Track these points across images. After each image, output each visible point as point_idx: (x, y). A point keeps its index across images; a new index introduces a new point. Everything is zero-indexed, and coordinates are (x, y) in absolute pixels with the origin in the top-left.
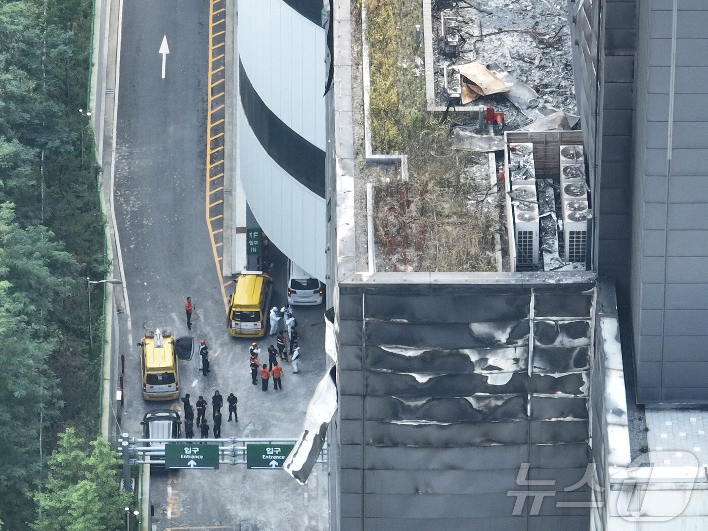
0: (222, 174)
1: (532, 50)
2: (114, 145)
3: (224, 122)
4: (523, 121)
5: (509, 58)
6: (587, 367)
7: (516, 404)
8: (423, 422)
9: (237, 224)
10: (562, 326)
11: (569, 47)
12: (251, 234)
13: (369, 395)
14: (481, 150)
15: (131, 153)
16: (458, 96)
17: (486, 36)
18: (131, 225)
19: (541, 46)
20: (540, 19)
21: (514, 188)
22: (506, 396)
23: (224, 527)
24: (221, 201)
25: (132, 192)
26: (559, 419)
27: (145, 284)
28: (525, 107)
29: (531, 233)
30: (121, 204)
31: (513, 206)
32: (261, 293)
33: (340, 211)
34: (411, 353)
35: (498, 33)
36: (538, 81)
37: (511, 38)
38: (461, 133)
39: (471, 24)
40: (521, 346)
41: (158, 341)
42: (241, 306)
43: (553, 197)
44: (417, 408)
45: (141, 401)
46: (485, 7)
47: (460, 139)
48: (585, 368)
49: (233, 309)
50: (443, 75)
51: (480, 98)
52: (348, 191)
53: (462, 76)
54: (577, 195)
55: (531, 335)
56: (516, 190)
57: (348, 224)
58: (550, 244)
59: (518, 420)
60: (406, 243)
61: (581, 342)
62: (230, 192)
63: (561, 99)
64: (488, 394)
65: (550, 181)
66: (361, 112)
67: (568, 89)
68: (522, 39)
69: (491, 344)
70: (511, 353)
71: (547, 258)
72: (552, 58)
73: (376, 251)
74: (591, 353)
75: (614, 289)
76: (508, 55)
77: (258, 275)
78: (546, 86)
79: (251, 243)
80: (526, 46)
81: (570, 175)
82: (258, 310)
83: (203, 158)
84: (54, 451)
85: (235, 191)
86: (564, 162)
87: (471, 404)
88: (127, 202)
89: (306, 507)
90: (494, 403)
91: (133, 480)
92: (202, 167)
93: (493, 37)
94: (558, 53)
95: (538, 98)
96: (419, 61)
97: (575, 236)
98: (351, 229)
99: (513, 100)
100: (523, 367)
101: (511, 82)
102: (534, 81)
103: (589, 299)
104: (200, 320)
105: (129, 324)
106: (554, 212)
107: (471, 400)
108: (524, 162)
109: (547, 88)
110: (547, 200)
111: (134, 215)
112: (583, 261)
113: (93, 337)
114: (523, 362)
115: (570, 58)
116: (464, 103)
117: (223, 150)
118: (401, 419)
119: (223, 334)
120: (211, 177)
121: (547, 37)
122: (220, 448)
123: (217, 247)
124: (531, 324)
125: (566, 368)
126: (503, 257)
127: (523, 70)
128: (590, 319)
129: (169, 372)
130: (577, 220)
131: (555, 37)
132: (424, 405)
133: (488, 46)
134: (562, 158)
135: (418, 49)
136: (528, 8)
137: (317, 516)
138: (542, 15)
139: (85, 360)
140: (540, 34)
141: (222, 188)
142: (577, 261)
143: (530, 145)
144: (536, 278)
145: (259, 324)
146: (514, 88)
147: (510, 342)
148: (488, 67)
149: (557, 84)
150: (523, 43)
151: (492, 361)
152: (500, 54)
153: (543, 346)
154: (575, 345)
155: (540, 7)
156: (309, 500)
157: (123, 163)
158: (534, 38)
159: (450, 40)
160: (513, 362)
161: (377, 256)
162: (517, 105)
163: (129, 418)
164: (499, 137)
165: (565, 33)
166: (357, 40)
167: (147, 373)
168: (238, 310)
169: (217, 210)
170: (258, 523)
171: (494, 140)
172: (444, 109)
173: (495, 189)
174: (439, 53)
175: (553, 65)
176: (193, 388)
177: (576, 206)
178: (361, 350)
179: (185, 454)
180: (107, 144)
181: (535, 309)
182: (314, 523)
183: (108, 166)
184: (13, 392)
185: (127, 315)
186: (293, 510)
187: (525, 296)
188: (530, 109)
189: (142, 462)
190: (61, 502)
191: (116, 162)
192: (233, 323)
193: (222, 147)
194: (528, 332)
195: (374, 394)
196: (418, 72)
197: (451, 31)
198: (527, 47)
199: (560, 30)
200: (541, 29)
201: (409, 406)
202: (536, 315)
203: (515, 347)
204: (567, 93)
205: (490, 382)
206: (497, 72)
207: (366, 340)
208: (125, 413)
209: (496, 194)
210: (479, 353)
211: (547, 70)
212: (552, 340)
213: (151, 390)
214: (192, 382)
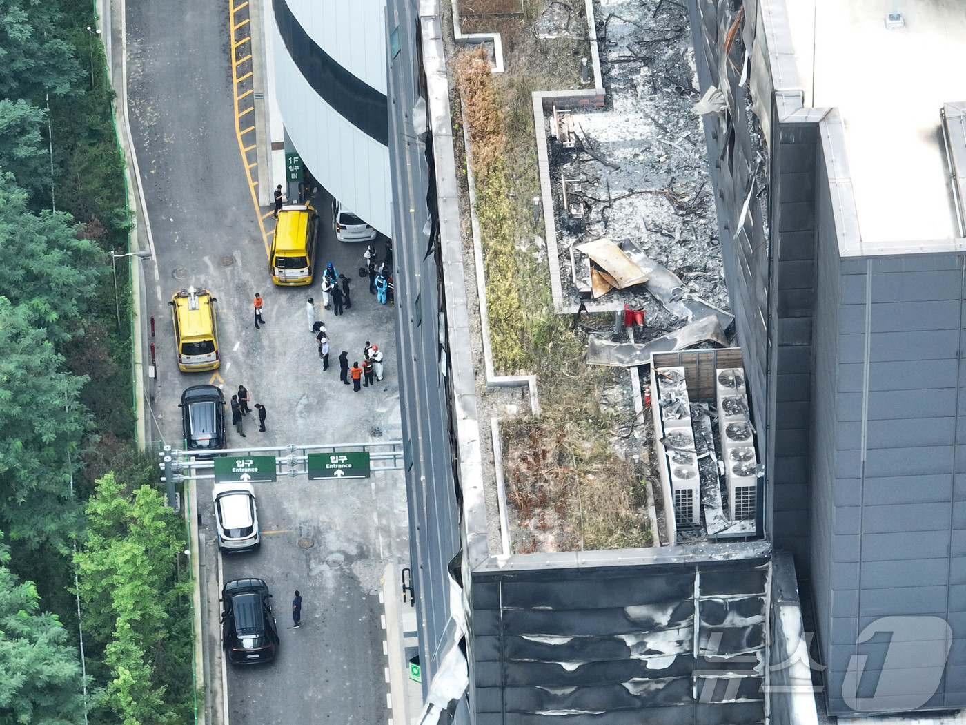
0: (250, 74)
1: (670, 218)
2: (124, 41)
3: (248, 5)
4: (666, 319)
5: (644, 230)
6: (762, 645)
7: (679, 688)
8: (573, 711)
9: (272, 138)
10: (732, 604)
11: (713, 212)
12: (290, 159)
13: (509, 686)
14: (621, 365)
15: (144, 50)
16: (589, 290)
17: (615, 200)
18: (150, 144)
19: (681, 212)
20: (677, 174)
21: (667, 431)
22: (668, 679)
23: (282, 531)
24: (252, 108)
25: (148, 101)
26: (730, 701)
27: (171, 220)
28: (667, 300)
29: (690, 491)
30: (137, 118)
31: (667, 457)
32: (307, 234)
33: (465, 470)
34: (557, 641)
35: (629, 195)
36: (680, 262)
37: (643, 202)
38: (597, 342)
39: (596, 184)
40: (684, 627)
41: (193, 302)
42: (285, 251)
43: (710, 429)
44: (565, 697)
45: (177, 373)
46: (611, 159)
47: (595, 351)
48: (759, 647)
49: (276, 255)
50: (569, 258)
51: (614, 291)
52: (473, 441)
53: (591, 260)
54: (742, 439)
55: (697, 615)
56: (670, 434)
57: (475, 487)
58: (711, 496)
59: (682, 704)
60: (543, 503)
61: (755, 619)
62: (261, 96)
63: (709, 286)
64: (647, 679)
65: (705, 406)
66: (477, 315)
67: (716, 272)
68: (658, 203)
69: (652, 627)
70: (673, 635)
71: (710, 515)
72: (694, 229)
73: (509, 515)
74: (766, 630)
75: (793, 565)
76: (643, 226)
77: (301, 211)
78: (690, 269)
79: (291, 169)
80: (662, 212)
81: (731, 411)
82: (304, 255)
83: (228, 54)
84: (91, 496)
85: (267, 95)
86: (723, 392)
87: (627, 690)
88: (143, 113)
89: (374, 502)
90: (654, 686)
91: (178, 494)
92: (227, 65)
93: (623, 201)
94: (702, 221)
95: (682, 286)
96: (539, 242)
97: (742, 492)
98: (480, 495)
99: (654, 291)
100: (688, 649)
101: (649, 267)
102: (676, 262)
103: (763, 574)
104: (237, 265)
105: (156, 272)
106: (712, 450)
107: (628, 685)
108: (676, 395)
109: (692, 271)
110: (704, 434)
111: (154, 131)
112: (751, 518)
113: (120, 312)
114: (688, 644)
115: (716, 228)
116: (595, 297)
117: (250, 41)
118: (547, 710)
119: (265, 281)
120: (238, 78)
121: (687, 199)
122: (277, 459)
123: (250, 169)
124: (696, 604)
125: (737, 648)
126: (658, 513)
127: (661, 247)
128: (765, 595)
129: (207, 339)
130: (743, 474)
131: (696, 199)
132: (574, 692)
133: (619, 215)
134: (720, 387)
135: (537, 226)
136: (662, 159)
137: (388, 512)
138: (678, 167)
139: (114, 342)
140: (678, 195)
141: (251, 91)
142: (745, 518)
143: (681, 370)
144: (701, 553)
145: (306, 270)
146: (654, 275)
147: (672, 623)
148: (621, 246)
149: (703, 265)
150: (660, 208)
151: (651, 644)
152: (634, 225)
153: (711, 626)
154: (747, 624)
155: (675, 156)
156: (377, 493)
157: (135, 63)
158: (671, 200)
159: (574, 212)
160: (675, 644)
161: (510, 522)
162: (658, 297)
163: (164, 395)
164: (641, 345)
165: (707, 192)
166: (464, 212)
167: (182, 342)
168: (282, 255)
169: (248, 121)
170: (320, 524)
171: (635, 350)
172: (575, 309)
173: (641, 419)
174: (562, 227)
175: (696, 238)
176: (236, 353)
177: (741, 454)
178: (499, 640)
179: (236, 467)
180: (116, 40)
181: (700, 587)
182: (384, 522)
183: (118, 69)
184: (41, 435)
185: (153, 261)
186: (359, 505)
187: (689, 575)
188: (674, 302)
189: (188, 477)
190: (103, 564)
191: (127, 62)
192: (277, 270)
193: (248, 38)
194: (693, 612)
195: (514, 685)
196: (538, 256)
197: (574, 199)
198: (665, 214)
199: (701, 188)
200: (678, 188)
201: (556, 695)
202: (702, 593)
203: (678, 629)
204: (716, 277)
205: (649, 666)
206: (632, 254)
207: (504, 630)
208: (159, 389)
209: (643, 426)
210: (636, 636)
211: (690, 246)
212: (722, 620)
213: (188, 361)
214: (234, 345)
